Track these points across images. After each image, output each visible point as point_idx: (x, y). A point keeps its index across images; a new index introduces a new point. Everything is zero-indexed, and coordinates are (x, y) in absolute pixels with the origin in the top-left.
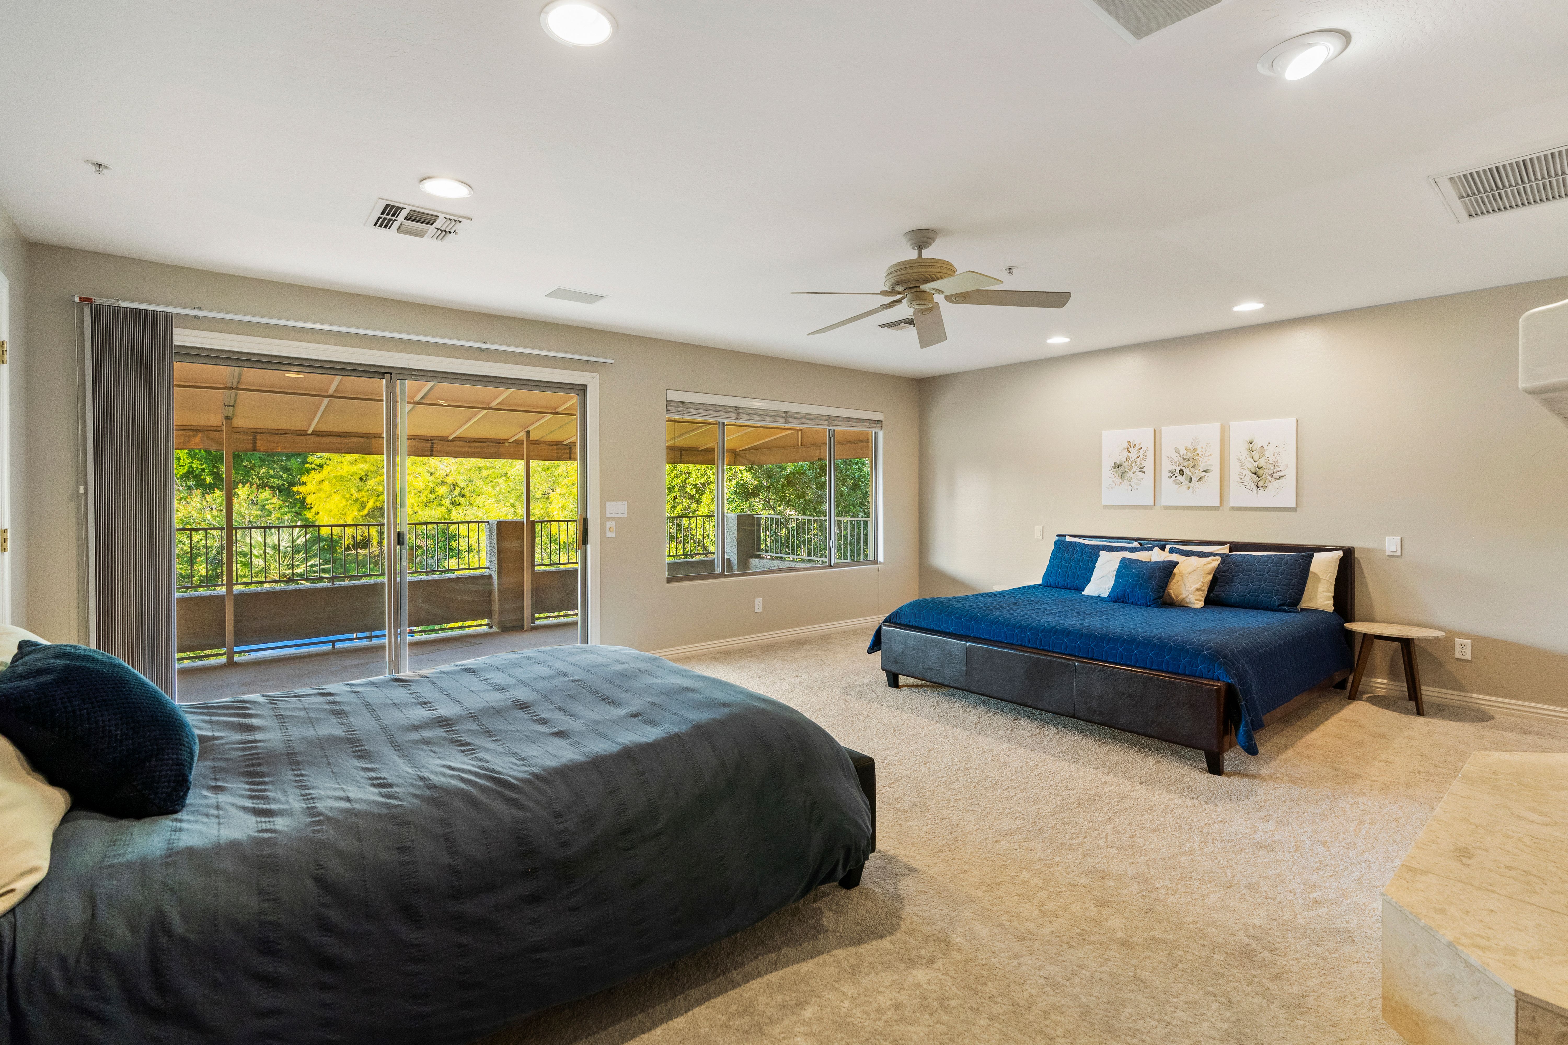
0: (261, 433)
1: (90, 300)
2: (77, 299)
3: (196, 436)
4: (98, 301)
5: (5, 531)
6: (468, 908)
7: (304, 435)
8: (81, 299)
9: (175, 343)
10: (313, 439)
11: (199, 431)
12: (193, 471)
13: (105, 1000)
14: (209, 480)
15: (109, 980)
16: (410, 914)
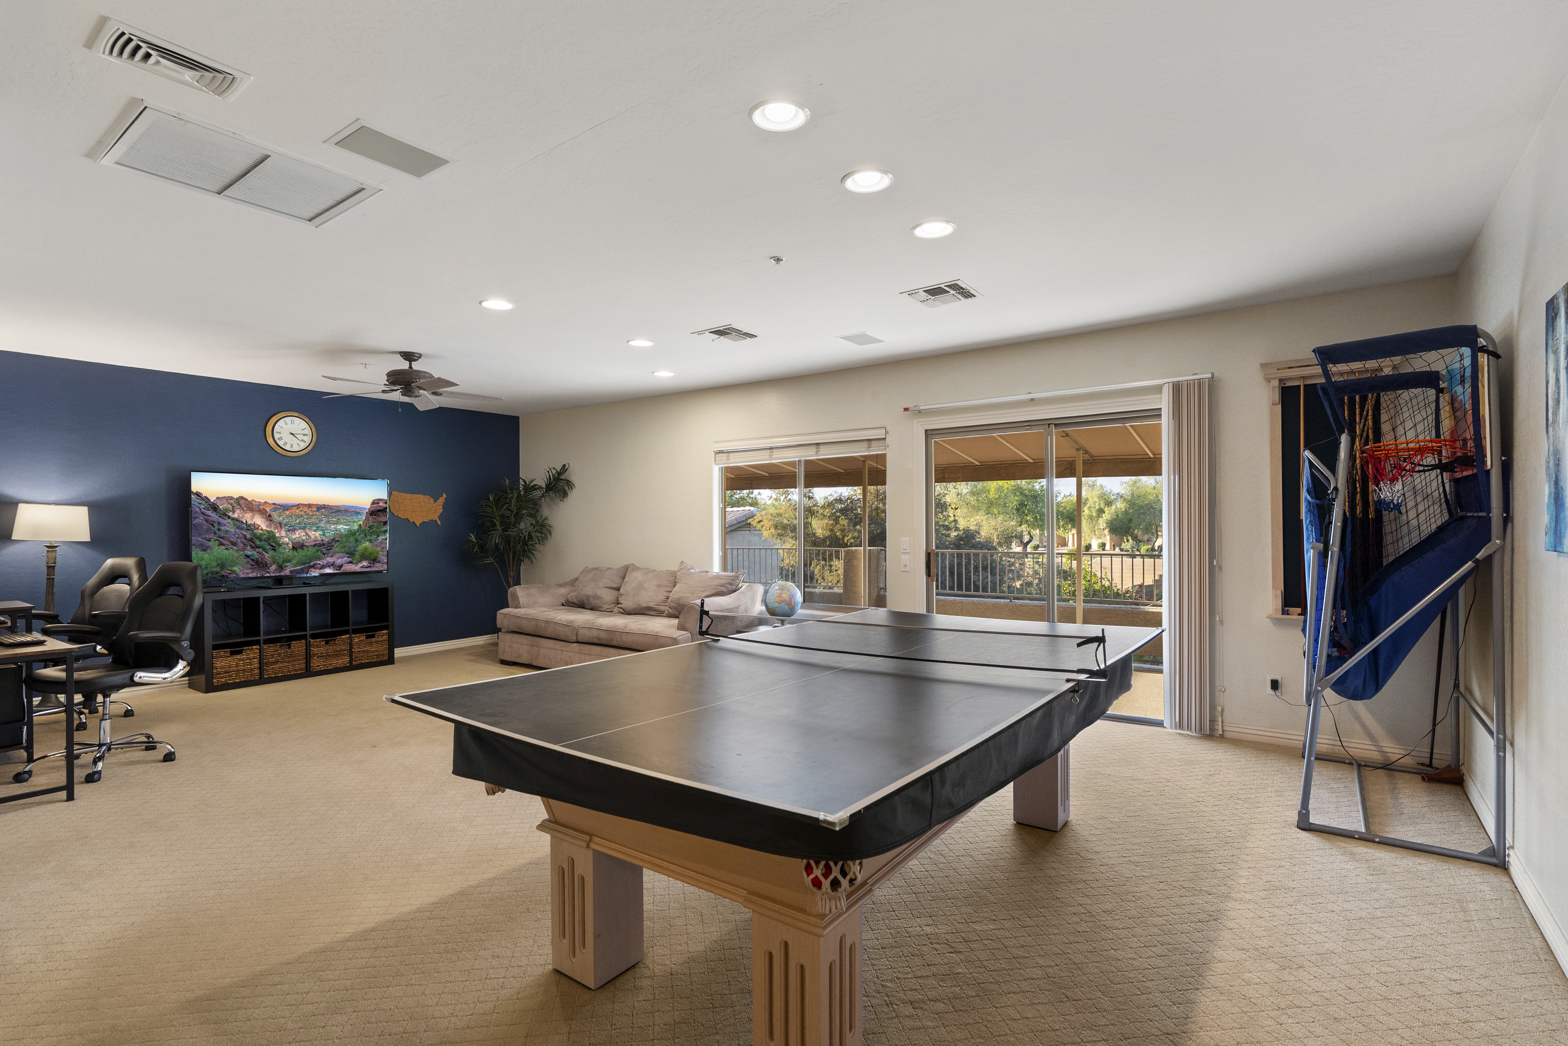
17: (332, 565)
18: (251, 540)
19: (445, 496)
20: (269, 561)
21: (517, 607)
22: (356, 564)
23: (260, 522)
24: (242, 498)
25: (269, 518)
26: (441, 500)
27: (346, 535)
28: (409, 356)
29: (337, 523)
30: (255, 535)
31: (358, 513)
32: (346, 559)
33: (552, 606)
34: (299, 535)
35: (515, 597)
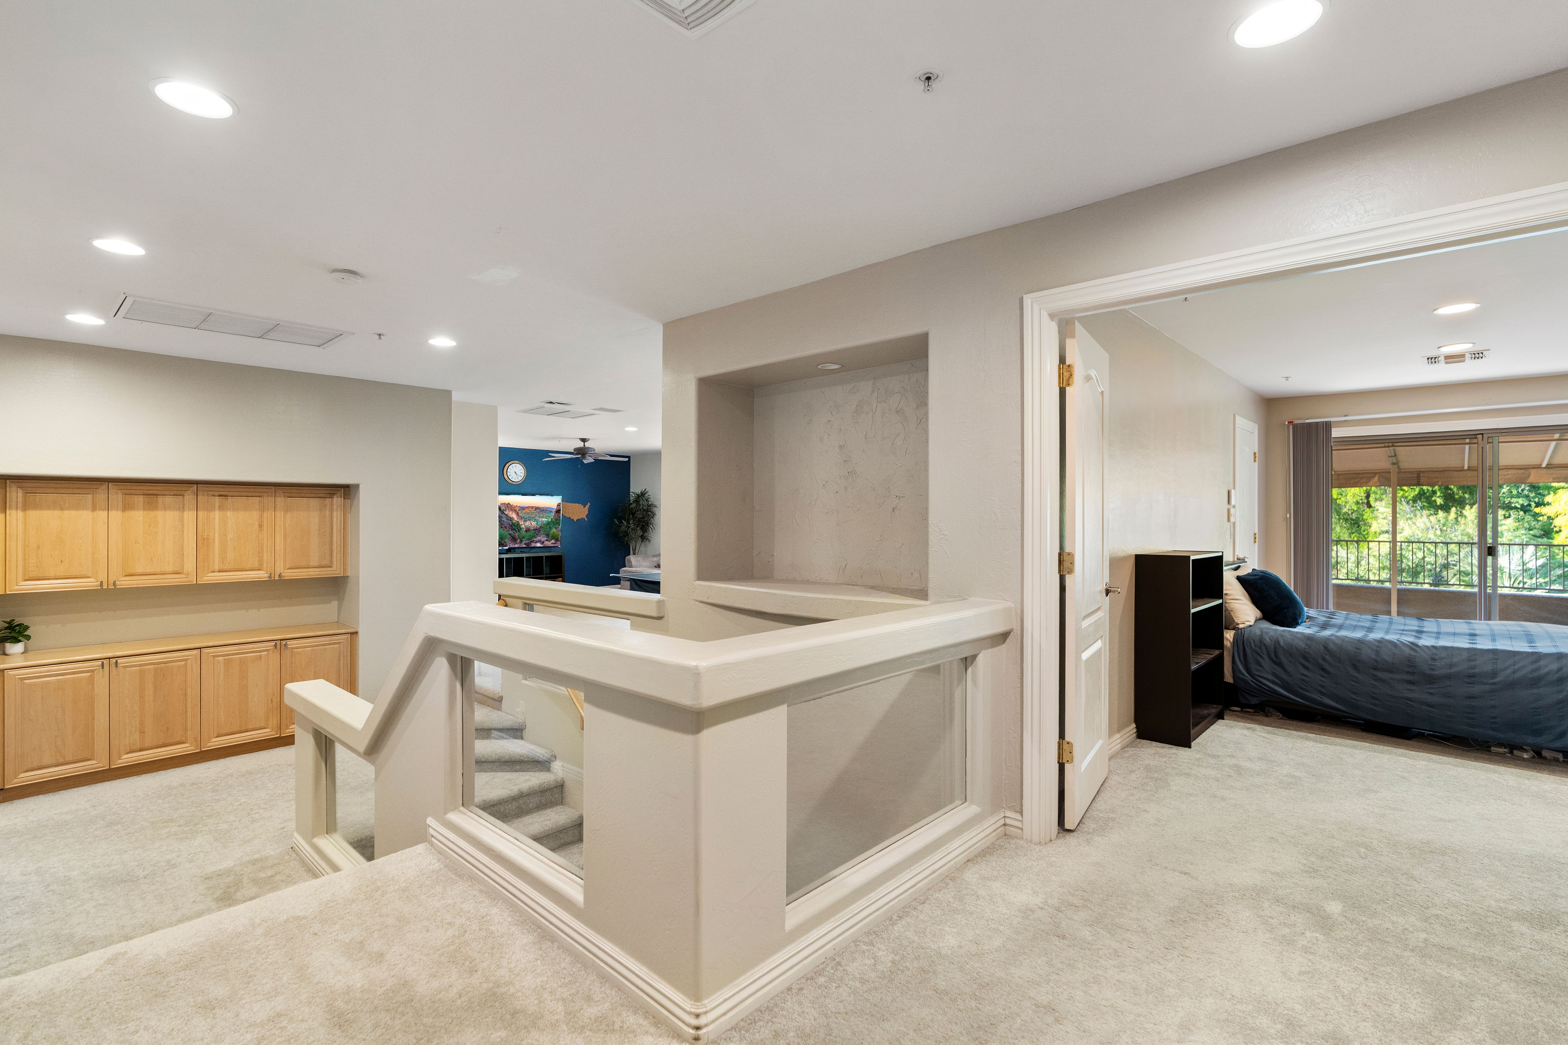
0: (1423, 472)
1: (1292, 422)
2: (1287, 423)
3: (1374, 477)
4: (1296, 422)
5: (1255, 534)
6: (1380, 674)
7: (1461, 471)
8: (1288, 422)
9: (1333, 436)
10: (1470, 473)
11: (1376, 473)
12: (1424, 493)
13: (1263, 654)
14: (1439, 501)
15: (1263, 648)
16: (1355, 667)
17: (540, 541)
18: (511, 526)
19: (589, 504)
20: (517, 537)
21: (631, 567)
22: (550, 541)
23: (514, 516)
24: (509, 503)
25: (518, 514)
26: (587, 506)
27: (546, 524)
28: (584, 440)
29: (542, 517)
30: (512, 523)
31: (551, 512)
32: (545, 538)
33: (650, 567)
34: (528, 523)
35: (630, 561)
